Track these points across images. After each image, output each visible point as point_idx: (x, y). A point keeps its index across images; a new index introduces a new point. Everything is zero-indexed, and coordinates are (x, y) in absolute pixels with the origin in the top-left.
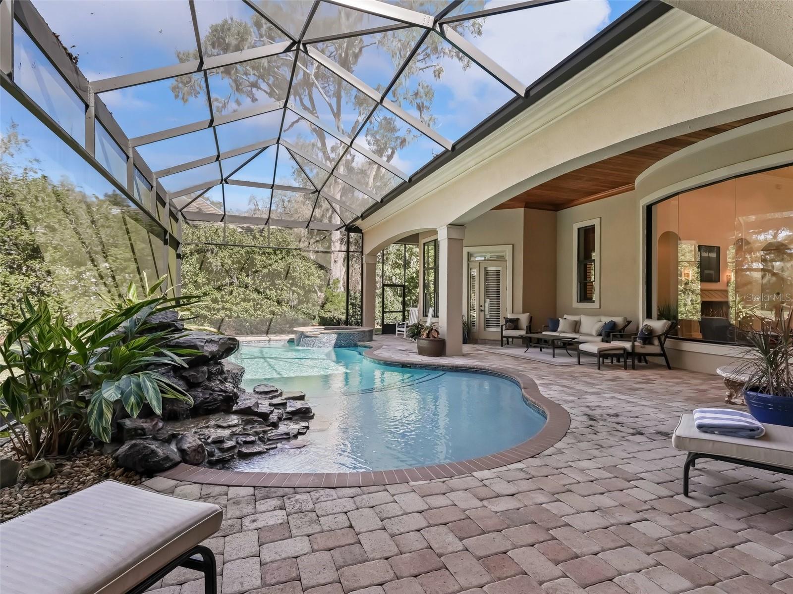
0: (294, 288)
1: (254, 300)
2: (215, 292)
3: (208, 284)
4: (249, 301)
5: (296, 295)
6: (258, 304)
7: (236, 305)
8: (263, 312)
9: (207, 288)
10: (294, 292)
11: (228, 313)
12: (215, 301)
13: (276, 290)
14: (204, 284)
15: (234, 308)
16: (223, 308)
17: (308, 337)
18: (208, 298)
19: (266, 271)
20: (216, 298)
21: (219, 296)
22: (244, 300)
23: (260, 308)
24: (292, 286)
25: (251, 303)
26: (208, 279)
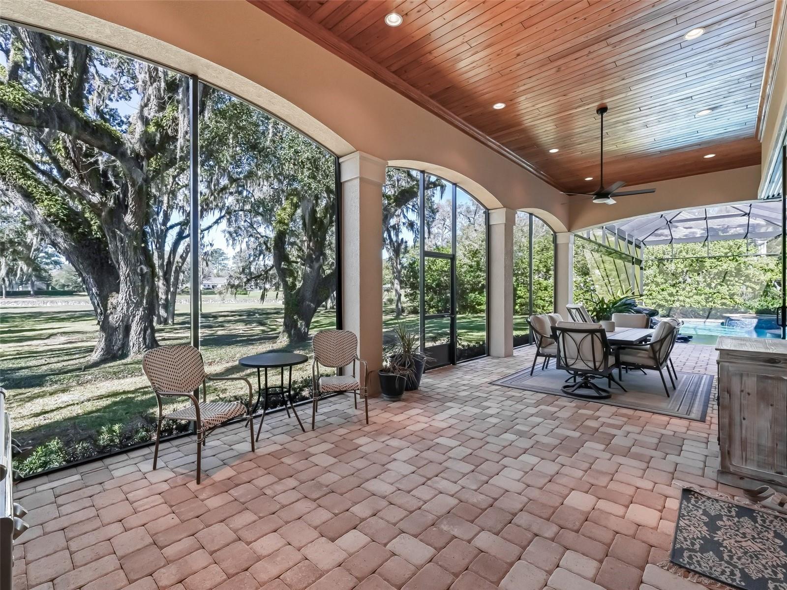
0: (747, 284)
1: (706, 294)
2: (671, 289)
3: (665, 283)
4: (701, 295)
5: (750, 290)
6: (709, 297)
7: (689, 298)
8: (714, 303)
9: (664, 286)
10: (747, 287)
11: (682, 303)
12: (671, 295)
13: (728, 286)
14: (662, 283)
15: (687, 300)
16: (678, 300)
17: (733, 320)
18: (665, 293)
19: (716, 271)
20: (672, 293)
21: (674, 291)
22: (697, 294)
23: (712, 300)
24: (745, 282)
25: (703, 296)
26: (665, 279)
